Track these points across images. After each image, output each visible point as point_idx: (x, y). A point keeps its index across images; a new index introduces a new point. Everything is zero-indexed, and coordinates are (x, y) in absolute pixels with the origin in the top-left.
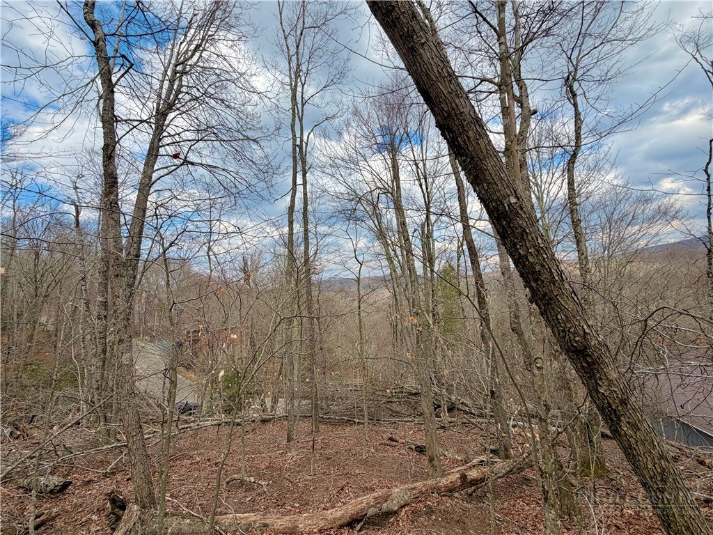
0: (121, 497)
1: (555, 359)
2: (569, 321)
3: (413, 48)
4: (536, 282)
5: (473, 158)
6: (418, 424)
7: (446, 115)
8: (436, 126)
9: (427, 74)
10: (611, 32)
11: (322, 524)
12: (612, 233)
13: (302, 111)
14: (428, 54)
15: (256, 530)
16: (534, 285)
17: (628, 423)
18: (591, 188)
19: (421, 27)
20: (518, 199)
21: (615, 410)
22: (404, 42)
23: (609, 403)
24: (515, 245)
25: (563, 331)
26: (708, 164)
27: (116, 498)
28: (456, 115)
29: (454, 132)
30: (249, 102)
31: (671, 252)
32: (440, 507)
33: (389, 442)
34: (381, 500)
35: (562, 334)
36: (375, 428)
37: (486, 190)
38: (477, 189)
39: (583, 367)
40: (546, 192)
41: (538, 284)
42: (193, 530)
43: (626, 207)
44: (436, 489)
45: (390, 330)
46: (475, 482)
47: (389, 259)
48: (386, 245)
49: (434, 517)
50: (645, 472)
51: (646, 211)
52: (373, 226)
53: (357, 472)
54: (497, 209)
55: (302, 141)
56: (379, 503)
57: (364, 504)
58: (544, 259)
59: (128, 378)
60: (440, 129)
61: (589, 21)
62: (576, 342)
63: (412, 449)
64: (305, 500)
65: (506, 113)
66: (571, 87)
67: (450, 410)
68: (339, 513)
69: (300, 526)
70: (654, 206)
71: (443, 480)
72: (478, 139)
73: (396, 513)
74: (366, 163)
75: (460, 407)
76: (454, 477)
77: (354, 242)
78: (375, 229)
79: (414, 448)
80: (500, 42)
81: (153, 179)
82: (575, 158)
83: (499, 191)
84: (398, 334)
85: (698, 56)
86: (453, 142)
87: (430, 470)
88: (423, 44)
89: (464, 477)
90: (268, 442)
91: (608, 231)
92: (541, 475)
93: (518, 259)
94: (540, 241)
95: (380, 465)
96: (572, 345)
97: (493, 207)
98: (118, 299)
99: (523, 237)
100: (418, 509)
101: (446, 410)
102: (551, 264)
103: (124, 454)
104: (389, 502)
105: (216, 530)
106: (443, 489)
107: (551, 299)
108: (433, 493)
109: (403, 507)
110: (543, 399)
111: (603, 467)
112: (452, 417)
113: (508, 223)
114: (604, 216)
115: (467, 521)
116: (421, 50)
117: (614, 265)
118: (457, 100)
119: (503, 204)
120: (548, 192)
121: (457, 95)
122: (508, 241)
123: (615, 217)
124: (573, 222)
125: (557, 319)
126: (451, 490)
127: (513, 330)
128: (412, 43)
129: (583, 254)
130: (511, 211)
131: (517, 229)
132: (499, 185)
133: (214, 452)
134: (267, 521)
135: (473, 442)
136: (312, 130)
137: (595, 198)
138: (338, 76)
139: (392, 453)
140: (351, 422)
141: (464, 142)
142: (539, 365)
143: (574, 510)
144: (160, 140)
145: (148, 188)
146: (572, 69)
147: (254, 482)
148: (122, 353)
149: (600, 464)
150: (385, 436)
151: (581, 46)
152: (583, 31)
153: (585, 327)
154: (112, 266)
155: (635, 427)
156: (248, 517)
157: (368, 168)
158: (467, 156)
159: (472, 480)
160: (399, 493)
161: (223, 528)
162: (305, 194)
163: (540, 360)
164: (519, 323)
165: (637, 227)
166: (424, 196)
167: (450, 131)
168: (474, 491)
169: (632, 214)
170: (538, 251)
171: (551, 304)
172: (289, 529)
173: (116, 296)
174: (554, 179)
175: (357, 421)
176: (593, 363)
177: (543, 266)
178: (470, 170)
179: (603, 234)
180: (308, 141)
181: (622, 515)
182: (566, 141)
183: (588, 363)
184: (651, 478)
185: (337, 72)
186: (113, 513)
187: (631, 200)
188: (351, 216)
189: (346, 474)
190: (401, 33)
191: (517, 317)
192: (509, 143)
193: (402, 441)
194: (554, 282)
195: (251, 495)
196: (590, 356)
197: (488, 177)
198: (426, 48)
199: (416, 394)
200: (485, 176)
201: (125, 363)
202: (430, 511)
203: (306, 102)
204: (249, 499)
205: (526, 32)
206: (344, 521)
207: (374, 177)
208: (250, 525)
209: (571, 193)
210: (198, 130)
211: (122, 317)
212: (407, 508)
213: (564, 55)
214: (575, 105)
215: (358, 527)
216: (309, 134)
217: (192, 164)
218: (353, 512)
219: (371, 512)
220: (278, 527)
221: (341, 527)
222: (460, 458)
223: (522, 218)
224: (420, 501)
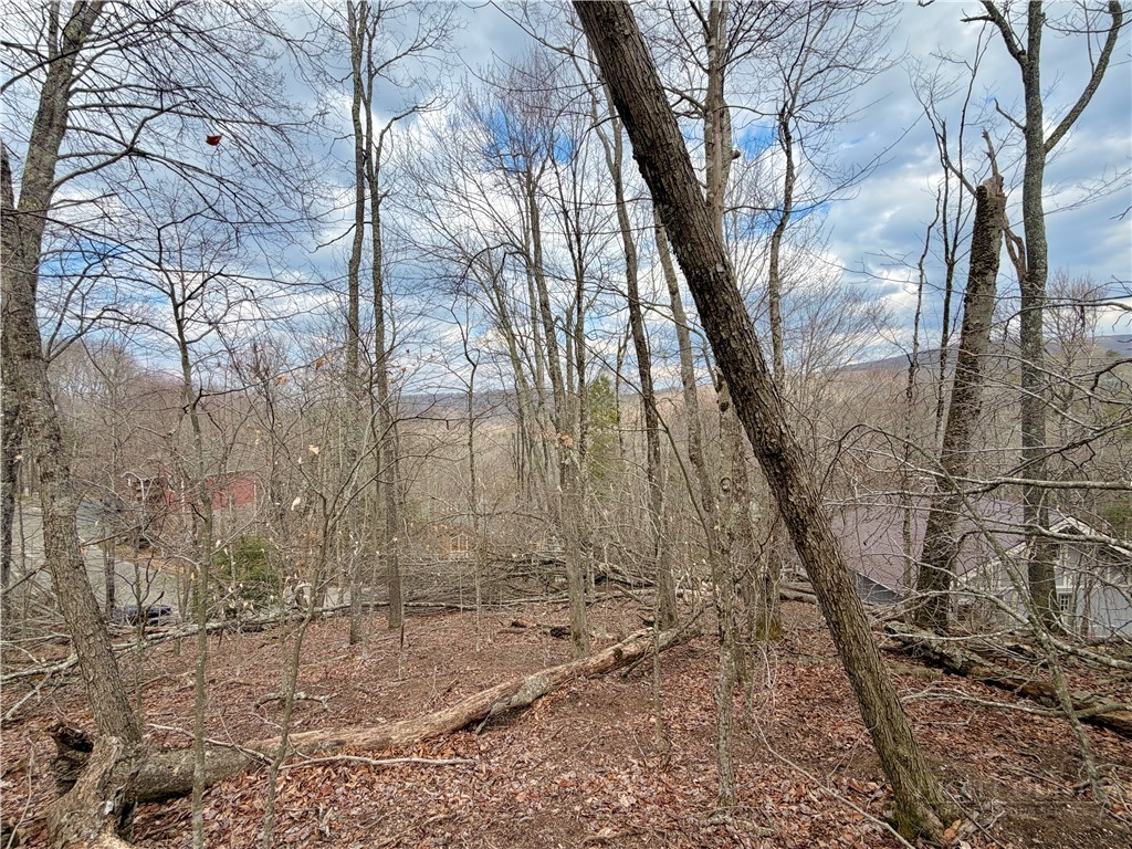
0: (79, 731)
1: (737, 500)
2: (767, 421)
3: (612, 40)
4: (736, 373)
5: (677, 208)
6: (553, 603)
7: (649, 144)
8: (634, 157)
9: (629, 81)
10: (841, 53)
11: (426, 731)
12: (814, 341)
13: (370, 86)
14: (632, 52)
15: (325, 751)
16: (734, 376)
17: (813, 533)
18: (795, 276)
19: (625, 12)
20: (725, 268)
21: (802, 521)
22: (601, 28)
23: (797, 513)
24: (717, 325)
25: (760, 433)
26: (923, 256)
27: (68, 732)
28: (662, 145)
29: (657, 169)
30: (258, 48)
31: (875, 369)
32: (588, 692)
33: (513, 629)
34: (509, 692)
35: (758, 436)
36: (490, 614)
37: (690, 253)
38: (679, 250)
39: (776, 473)
40: (740, 277)
41: (738, 376)
42: (219, 764)
43: (832, 306)
44: (585, 672)
45: (512, 472)
46: (632, 659)
47: (517, 362)
48: (512, 338)
49: (580, 704)
50: (823, 585)
51: (854, 314)
52: (491, 307)
53: (468, 668)
54: (700, 278)
55: (369, 143)
56: (507, 696)
57: (487, 699)
58: (747, 344)
59: (68, 540)
60: (639, 163)
61: (816, 30)
62: (772, 444)
63: (545, 633)
64: (393, 712)
65: (711, 152)
66: (785, 126)
67: (598, 581)
68: (449, 715)
69: (394, 737)
70: (863, 307)
71: (593, 660)
72: (685, 184)
73: (529, 706)
74: (484, 199)
75: (612, 575)
76: (608, 653)
77: (464, 328)
78: (494, 311)
79: (549, 631)
80: (711, 44)
81: (56, 178)
82: (782, 230)
83: (705, 255)
84: (525, 478)
85: (930, 110)
86: (654, 182)
87: (575, 651)
88: (626, 37)
89: (618, 653)
90: (314, 648)
91: (810, 338)
92: (719, 615)
93: (719, 344)
94: (745, 323)
95: (502, 658)
96: (768, 449)
97: (697, 275)
98: (34, 400)
99: (726, 317)
100: (558, 697)
101: (593, 580)
102: (754, 351)
103: (37, 688)
104: (521, 692)
105: (260, 759)
106: (591, 671)
107: (750, 394)
108: (579, 676)
109: (540, 697)
110: (728, 527)
111: (779, 628)
112: (600, 591)
113: (713, 297)
114: (806, 317)
115: (621, 702)
116: (624, 45)
117: (812, 385)
118: (664, 126)
119: (708, 272)
120: (743, 277)
121: (665, 118)
122: (709, 322)
123: (819, 321)
124: (772, 319)
125: (755, 418)
126: (602, 671)
127: (691, 459)
128: (612, 32)
129: (779, 364)
130: (717, 283)
131: (721, 305)
132: (706, 247)
133: (220, 670)
134: (342, 738)
135: (627, 618)
136: (389, 127)
137: (798, 292)
138: (434, 34)
139: (517, 642)
140: (452, 609)
141: (669, 184)
142: (725, 487)
143: (744, 674)
144: (68, 95)
145: (45, 193)
146: (788, 97)
147: (306, 699)
148: (53, 497)
149: (776, 625)
150: (506, 622)
151: (802, 65)
152: (807, 44)
153: (782, 427)
154: (15, 337)
155: (818, 537)
156: (312, 736)
157: (487, 207)
158: (670, 205)
159: (629, 656)
160: (534, 682)
161: (271, 755)
162: (377, 241)
163: (727, 481)
164: (699, 450)
165: (841, 336)
166: (575, 265)
167: (653, 167)
168: (628, 672)
169: (838, 318)
170: (742, 335)
171: (749, 400)
172: (377, 743)
173: (27, 393)
174: (753, 259)
175: (461, 606)
176: (786, 469)
177: (745, 353)
178: (673, 223)
179: (804, 341)
180: (381, 144)
181: (794, 674)
182: (772, 205)
183: (781, 468)
184: (828, 591)
185: (433, 26)
186: (64, 758)
187: (838, 297)
188: (458, 287)
189: (451, 674)
190: (598, 14)
191: (697, 441)
192: (711, 195)
193: (531, 624)
194: (755, 373)
195: (303, 716)
196: (783, 460)
197: (694, 236)
198: (630, 44)
199: (551, 562)
200: (690, 233)
201: (61, 513)
202: (576, 697)
203: (376, 72)
204: (300, 722)
205: (735, 27)
206: (458, 723)
207: (498, 225)
208: (314, 745)
209: (774, 279)
210: (162, 90)
211: (46, 432)
212: (544, 698)
213: (781, 74)
214: (788, 153)
215: (479, 729)
216: (384, 132)
217: (143, 155)
218: (470, 711)
219: (497, 707)
220: (360, 743)
221: (455, 731)
222: (611, 637)
223: (728, 293)
224: (562, 688)
